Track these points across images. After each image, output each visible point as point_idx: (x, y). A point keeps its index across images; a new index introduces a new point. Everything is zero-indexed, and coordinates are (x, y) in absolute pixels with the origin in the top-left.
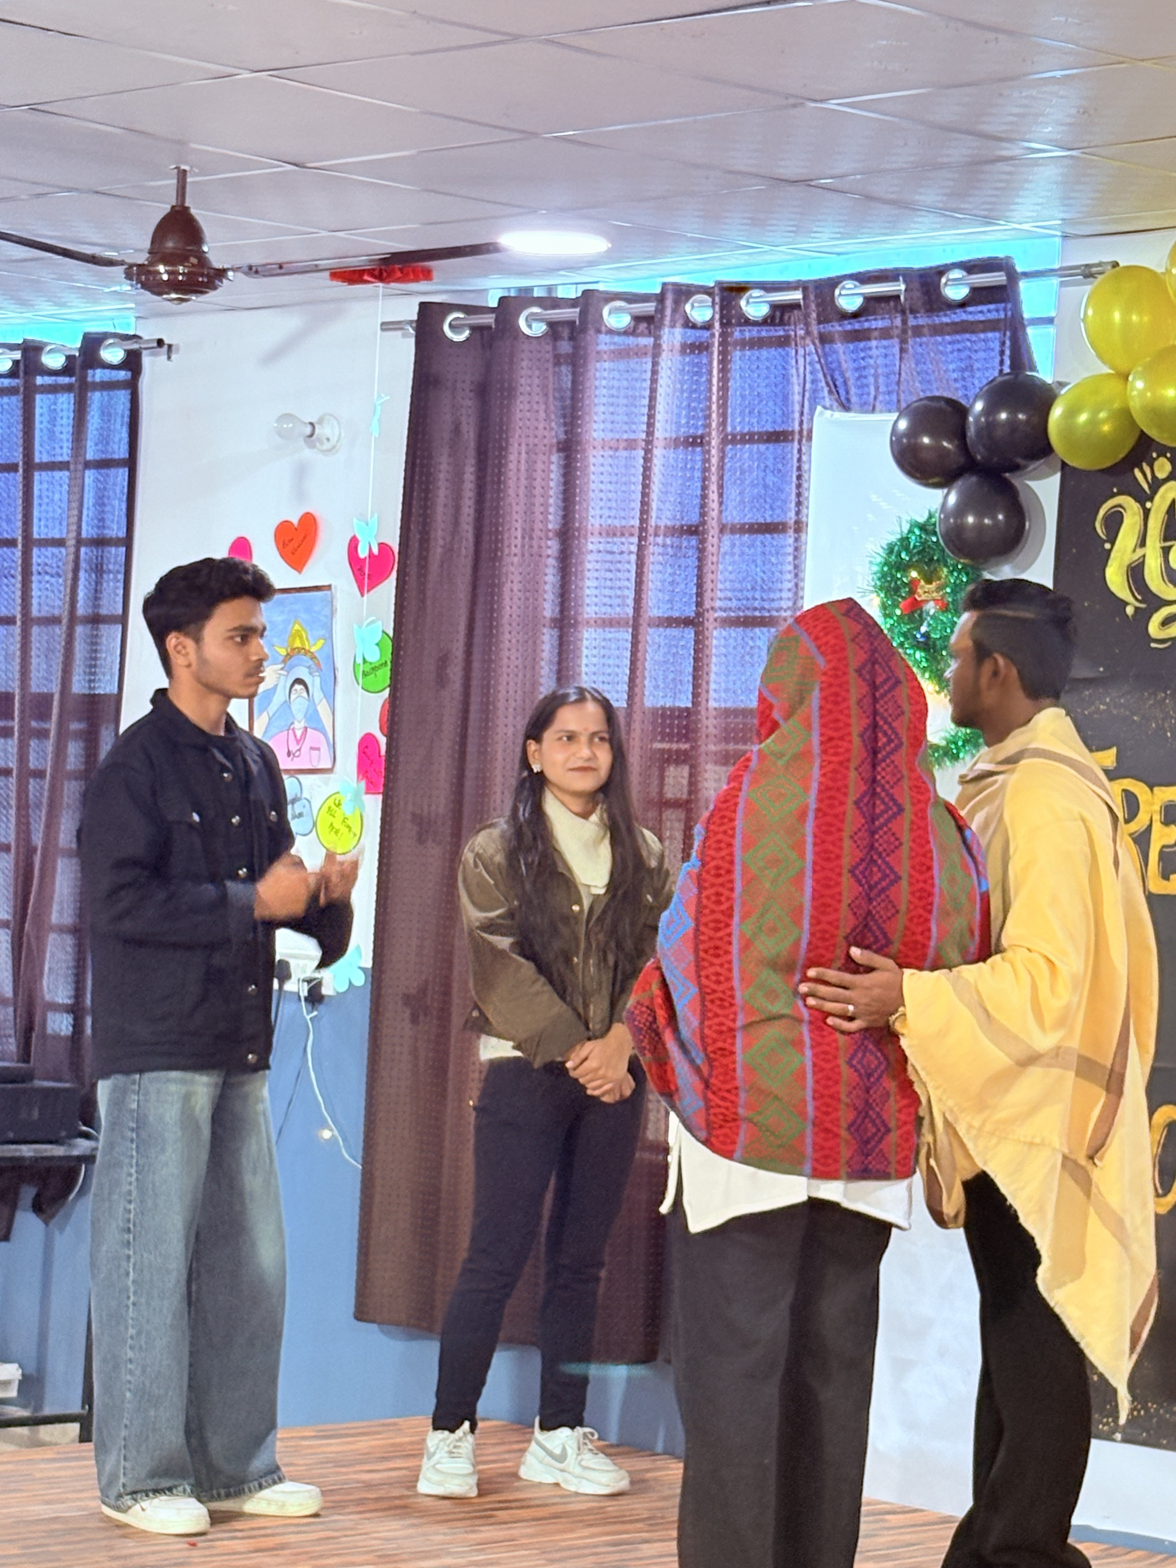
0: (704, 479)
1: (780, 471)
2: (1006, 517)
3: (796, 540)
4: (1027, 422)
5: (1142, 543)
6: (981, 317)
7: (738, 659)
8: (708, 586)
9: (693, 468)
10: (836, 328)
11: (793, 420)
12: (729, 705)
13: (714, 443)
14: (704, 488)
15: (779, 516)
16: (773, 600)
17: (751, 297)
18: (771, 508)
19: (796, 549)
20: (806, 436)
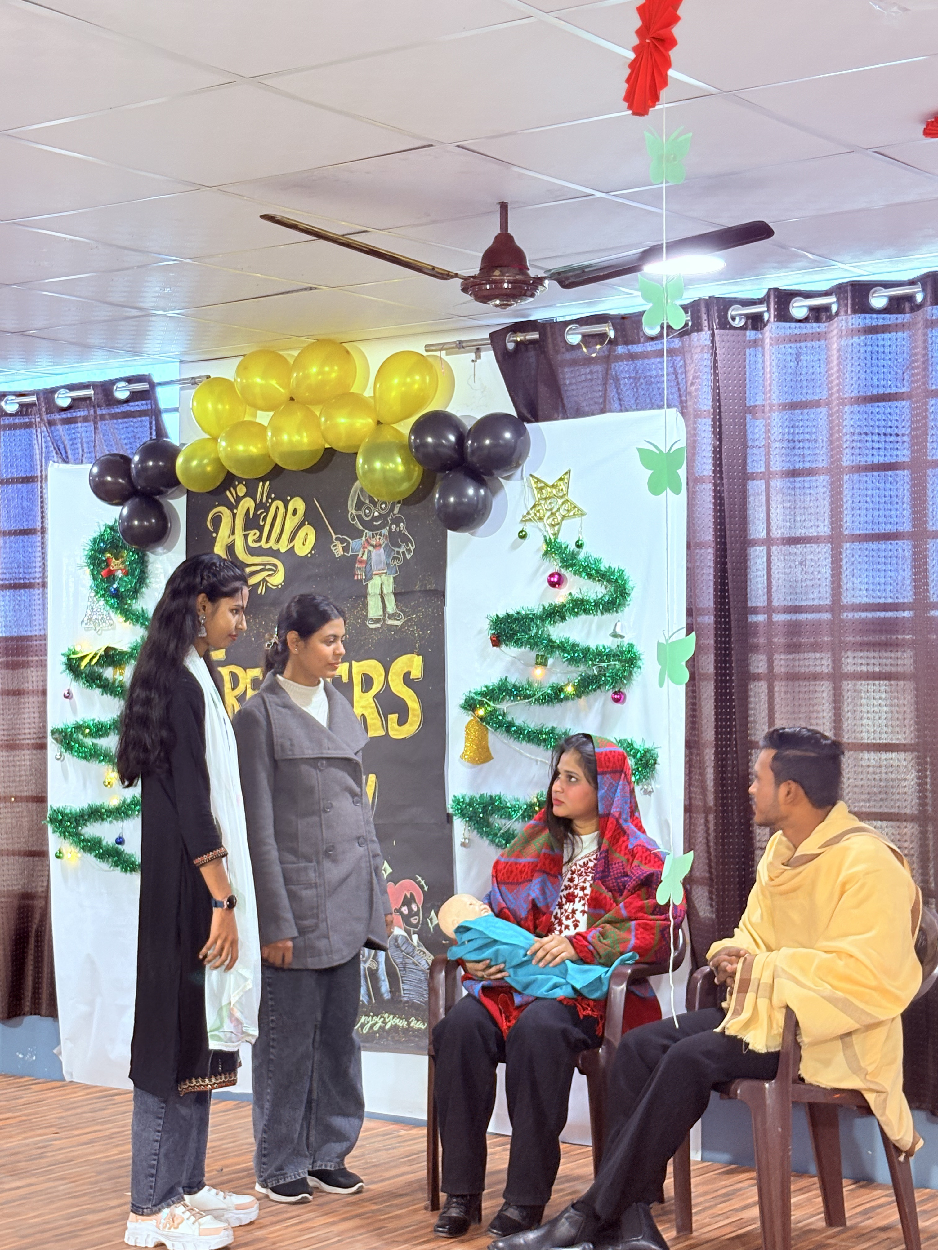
1: (30, 499)
2: (157, 521)
3: (42, 538)
4: (165, 466)
5: (233, 533)
6: (137, 408)
10: (57, 416)
11: (37, 470)
12: (8, 634)
15: (31, 525)
16: (30, 573)
17: (8, 400)
18: (27, 520)
19: (43, 543)
20: (44, 479)
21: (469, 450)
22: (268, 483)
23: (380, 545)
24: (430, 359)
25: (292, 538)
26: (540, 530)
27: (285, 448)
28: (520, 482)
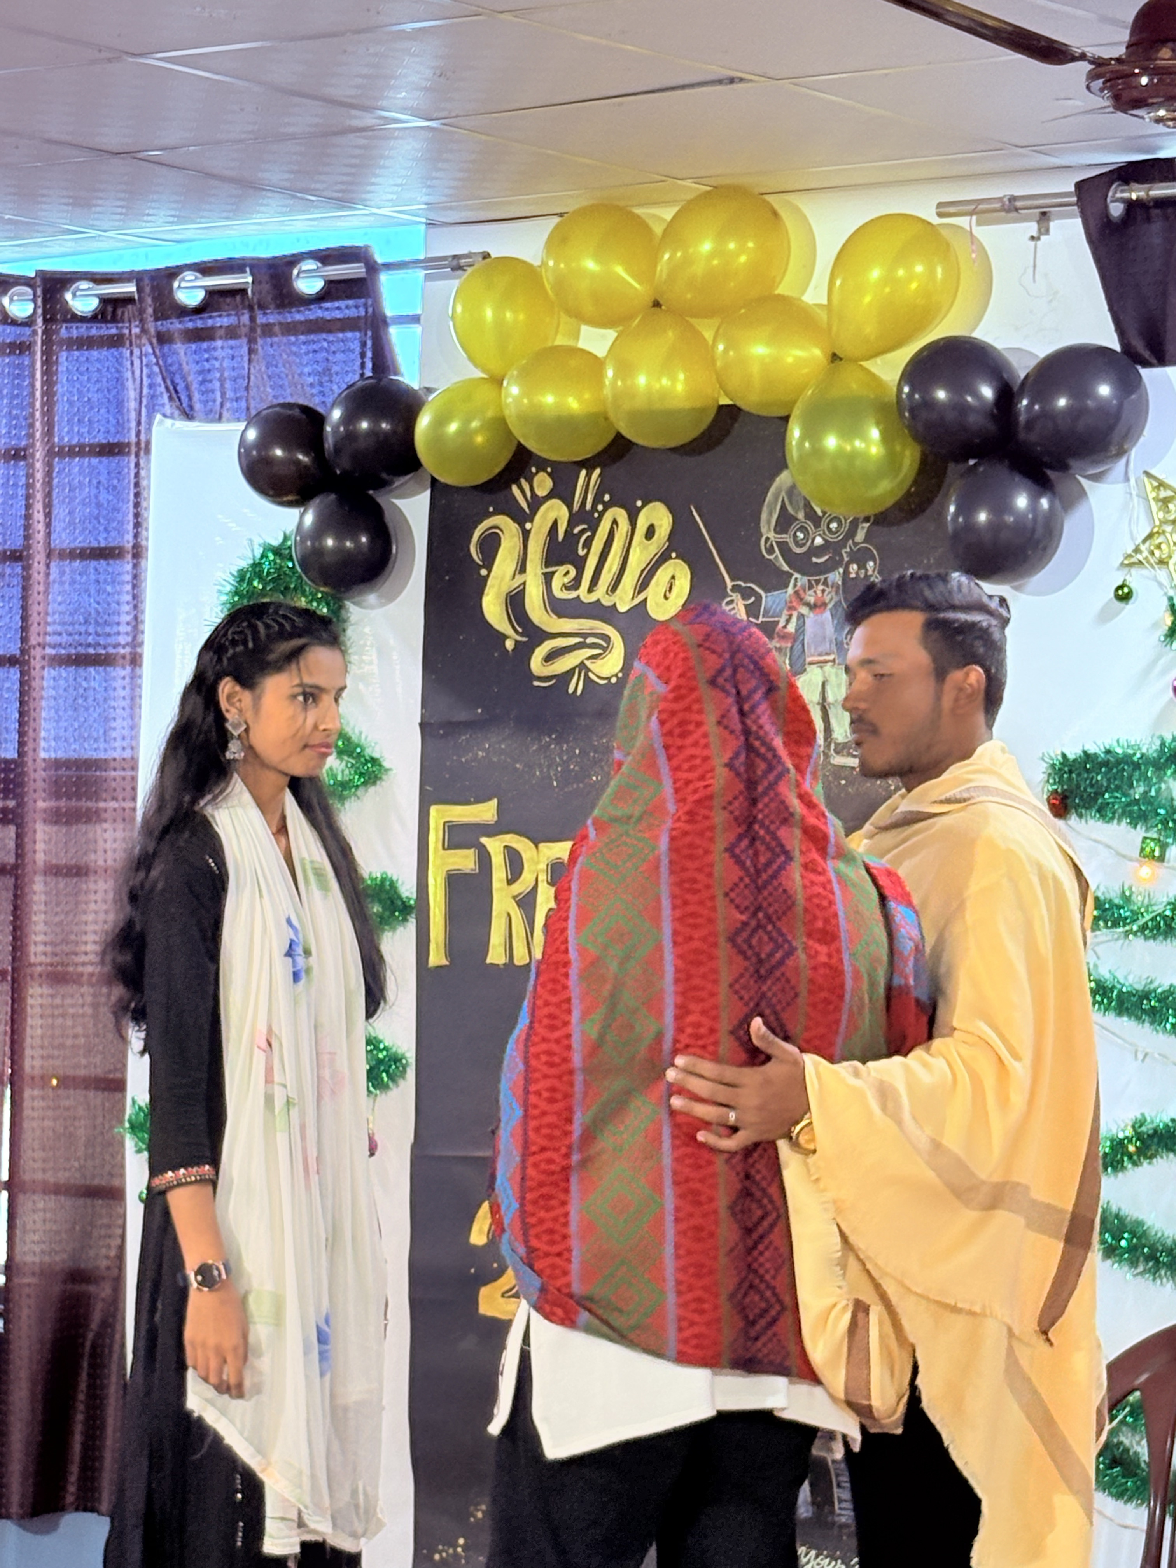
0: (28, 497)
1: (115, 488)
2: (372, 540)
3: (135, 566)
4: (394, 432)
5: (522, 568)
6: (338, 315)
7: (70, 701)
8: (34, 618)
9: (15, 485)
10: (175, 325)
11: (129, 430)
12: (60, 755)
13: (38, 455)
14: (28, 507)
15: (114, 539)
16: (109, 635)
17: (78, 289)
18: (106, 529)
19: (135, 577)
20: (144, 448)
21: (1022, 418)
22: (597, 471)
23: (824, 605)
24: (944, 232)
25: (643, 584)
26: (1160, 585)
27: (639, 403)
28: (1120, 487)
